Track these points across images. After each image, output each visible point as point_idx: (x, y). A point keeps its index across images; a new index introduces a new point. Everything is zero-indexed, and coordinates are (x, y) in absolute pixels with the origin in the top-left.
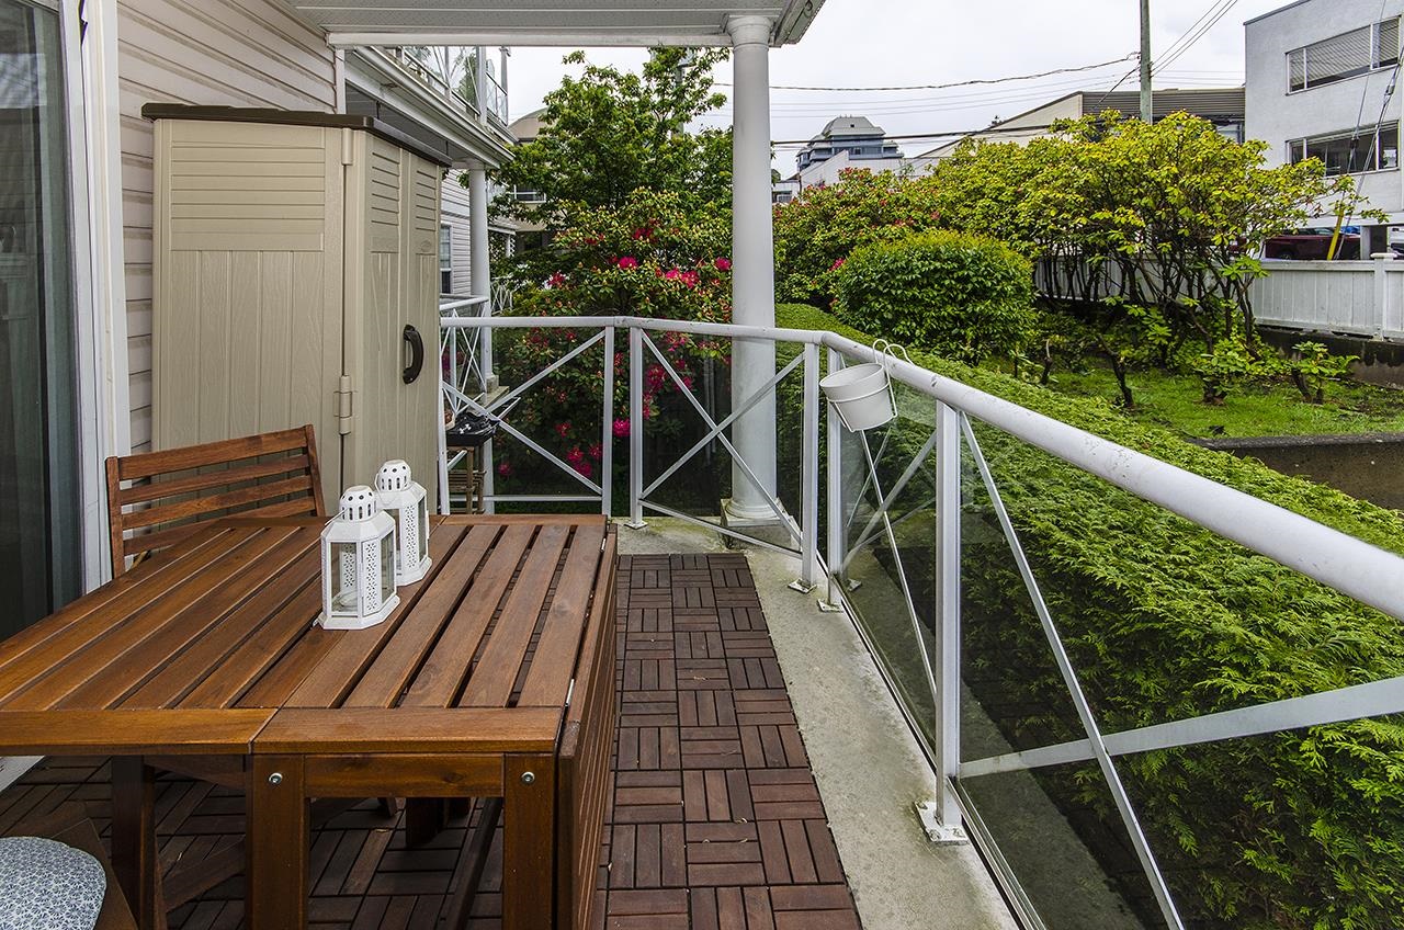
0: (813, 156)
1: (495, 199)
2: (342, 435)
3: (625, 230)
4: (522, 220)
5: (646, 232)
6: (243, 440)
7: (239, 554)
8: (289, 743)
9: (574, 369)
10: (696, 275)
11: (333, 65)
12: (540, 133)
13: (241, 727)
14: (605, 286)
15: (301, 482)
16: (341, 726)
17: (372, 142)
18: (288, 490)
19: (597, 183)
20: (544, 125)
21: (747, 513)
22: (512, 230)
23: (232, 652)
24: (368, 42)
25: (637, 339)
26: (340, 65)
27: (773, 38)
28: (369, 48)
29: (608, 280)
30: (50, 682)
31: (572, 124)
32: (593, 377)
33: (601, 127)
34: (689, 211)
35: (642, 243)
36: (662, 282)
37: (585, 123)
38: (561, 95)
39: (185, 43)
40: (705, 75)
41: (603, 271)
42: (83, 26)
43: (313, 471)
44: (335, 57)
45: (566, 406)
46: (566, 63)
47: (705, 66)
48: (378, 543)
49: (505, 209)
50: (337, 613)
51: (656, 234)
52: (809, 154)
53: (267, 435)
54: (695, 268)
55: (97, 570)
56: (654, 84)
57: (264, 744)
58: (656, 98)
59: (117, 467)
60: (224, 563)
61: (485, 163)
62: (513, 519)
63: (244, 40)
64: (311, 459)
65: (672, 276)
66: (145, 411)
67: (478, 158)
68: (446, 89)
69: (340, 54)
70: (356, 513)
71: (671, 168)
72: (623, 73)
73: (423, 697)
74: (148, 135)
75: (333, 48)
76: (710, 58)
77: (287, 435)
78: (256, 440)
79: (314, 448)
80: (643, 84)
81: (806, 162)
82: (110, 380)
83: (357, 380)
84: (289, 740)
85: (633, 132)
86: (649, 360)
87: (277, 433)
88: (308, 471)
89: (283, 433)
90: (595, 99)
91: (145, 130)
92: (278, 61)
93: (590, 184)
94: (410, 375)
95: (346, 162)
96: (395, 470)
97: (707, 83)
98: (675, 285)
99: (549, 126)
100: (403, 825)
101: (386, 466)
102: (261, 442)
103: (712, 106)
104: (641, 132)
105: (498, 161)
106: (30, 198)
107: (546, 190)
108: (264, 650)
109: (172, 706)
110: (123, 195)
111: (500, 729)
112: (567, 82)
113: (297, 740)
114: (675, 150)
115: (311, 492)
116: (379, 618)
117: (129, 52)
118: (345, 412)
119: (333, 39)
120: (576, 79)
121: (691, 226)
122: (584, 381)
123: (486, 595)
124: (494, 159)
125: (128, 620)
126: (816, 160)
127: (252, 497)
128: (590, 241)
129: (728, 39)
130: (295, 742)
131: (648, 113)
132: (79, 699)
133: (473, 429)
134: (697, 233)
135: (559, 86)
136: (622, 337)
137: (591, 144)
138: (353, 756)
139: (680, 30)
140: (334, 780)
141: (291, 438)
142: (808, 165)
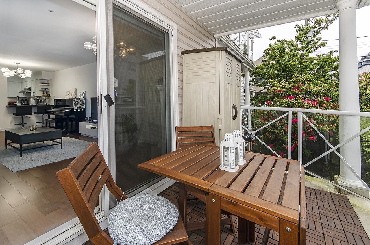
0: (363, 63)
1: (250, 81)
2: (219, 130)
3: (290, 87)
4: (258, 86)
5: (298, 88)
6: (199, 127)
7: (201, 150)
8: (217, 192)
9: (274, 129)
10: (317, 102)
11: (215, 42)
12: (263, 62)
13: (205, 185)
14: (284, 104)
15: (211, 139)
16: (229, 193)
17: (226, 54)
18: (208, 141)
19: (280, 75)
20: (264, 59)
21: (348, 182)
22: (254, 90)
23: (201, 169)
24: (221, 36)
25: (300, 116)
26: (217, 42)
27: (357, 5)
28: (222, 37)
29: (285, 102)
30: (169, 165)
31: (272, 57)
32: (281, 132)
33: (282, 57)
34: (313, 82)
35: (296, 91)
36: (304, 103)
37: (276, 56)
38: (269, 49)
39: (188, 38)
40: (318, 36)
41: (283, 100)
42: (172, 35)
43: (213, 137)
44: (215, 40)
45: (272, 139)
46: (270, 40)
47: (318, 33)
48: (234, 149)
49: (253, 83)
50: (224, 166)
51: (301, 88)
52: (361, 63)
53: (204, 126)
54: (316, 100)
55: (174, 148)
56: (299, 42)
57: (211, 190)
58: (300, 46)
59: (177, 128)
60: (197, 151)
61: (249, 69)
62: (268, 156)
63: (198, 37)
64: (213, 134)
65: (308, 102)
66: (181, 120)
67: (247, 67)
68: (240, 48)
69: (217, 40)
70: (229, 140)
71: (306, 67)
72: (288, 40)
73: (250, 193)
74: (182, 59)
75: (215, 38)
76: (320, 30)
77: (208, 127)
78: (202, 127)
79: (213, 131)
80: (295, 43)
81: (360, 66)
82: (176, 111)
83: (222, 116)
84: (217, 191)
85: (292, 57)
86: (305, 123)
87: (206, 126)
88: (212, 137)
89: (207, 126)
90: (279, 49)
91: (181, 58)
92: (205, 42)
93: (278, 75)
94: (234, 118)
95: (220, 59)
96: (237, 132)
97: (319, 39)
98: (309, 105)
99: (265, 60)
100: (237, 236)
101: (234, 131)
102: (203, 128)
103: (321, 46)
104: (295, 57)
105: (252, 68)
106: (164, 77)
107: (264, 77)
108: (208, 170)
109: (191, 176)
110: (178, 72)
111: (277, 210)
112: (270, 46)
113: (219, 192)
114: (307, 61)
115: (213, 142)
116: (235, 170)
117: (179, 41)
118: (220, 124)
119: (215, 36)
120: (273, 44)
121: (314, 86)
122: (278, 132)
123: (264, 173)
124: (251, 67)
125: (181, 157)
126: (365, 65)
127: (201, 140)
128: (279, 91)
129: (337, 10)
130: (218, 192)
131: (297, 52)
132: (174, 169)
133: (249, 137)
134: (317, 88)
135: (268, 47)
136: (295, 114)
137: (278, 62)
138: (233, 202)
139: (316, 11)
140: (228, 207)
141: (209, 128)
142: (362, 67)
